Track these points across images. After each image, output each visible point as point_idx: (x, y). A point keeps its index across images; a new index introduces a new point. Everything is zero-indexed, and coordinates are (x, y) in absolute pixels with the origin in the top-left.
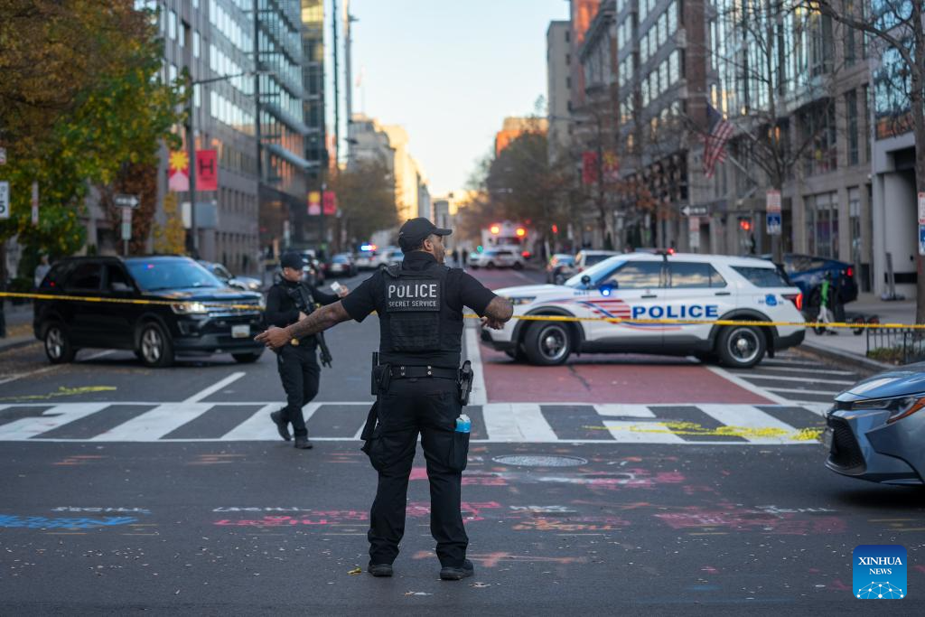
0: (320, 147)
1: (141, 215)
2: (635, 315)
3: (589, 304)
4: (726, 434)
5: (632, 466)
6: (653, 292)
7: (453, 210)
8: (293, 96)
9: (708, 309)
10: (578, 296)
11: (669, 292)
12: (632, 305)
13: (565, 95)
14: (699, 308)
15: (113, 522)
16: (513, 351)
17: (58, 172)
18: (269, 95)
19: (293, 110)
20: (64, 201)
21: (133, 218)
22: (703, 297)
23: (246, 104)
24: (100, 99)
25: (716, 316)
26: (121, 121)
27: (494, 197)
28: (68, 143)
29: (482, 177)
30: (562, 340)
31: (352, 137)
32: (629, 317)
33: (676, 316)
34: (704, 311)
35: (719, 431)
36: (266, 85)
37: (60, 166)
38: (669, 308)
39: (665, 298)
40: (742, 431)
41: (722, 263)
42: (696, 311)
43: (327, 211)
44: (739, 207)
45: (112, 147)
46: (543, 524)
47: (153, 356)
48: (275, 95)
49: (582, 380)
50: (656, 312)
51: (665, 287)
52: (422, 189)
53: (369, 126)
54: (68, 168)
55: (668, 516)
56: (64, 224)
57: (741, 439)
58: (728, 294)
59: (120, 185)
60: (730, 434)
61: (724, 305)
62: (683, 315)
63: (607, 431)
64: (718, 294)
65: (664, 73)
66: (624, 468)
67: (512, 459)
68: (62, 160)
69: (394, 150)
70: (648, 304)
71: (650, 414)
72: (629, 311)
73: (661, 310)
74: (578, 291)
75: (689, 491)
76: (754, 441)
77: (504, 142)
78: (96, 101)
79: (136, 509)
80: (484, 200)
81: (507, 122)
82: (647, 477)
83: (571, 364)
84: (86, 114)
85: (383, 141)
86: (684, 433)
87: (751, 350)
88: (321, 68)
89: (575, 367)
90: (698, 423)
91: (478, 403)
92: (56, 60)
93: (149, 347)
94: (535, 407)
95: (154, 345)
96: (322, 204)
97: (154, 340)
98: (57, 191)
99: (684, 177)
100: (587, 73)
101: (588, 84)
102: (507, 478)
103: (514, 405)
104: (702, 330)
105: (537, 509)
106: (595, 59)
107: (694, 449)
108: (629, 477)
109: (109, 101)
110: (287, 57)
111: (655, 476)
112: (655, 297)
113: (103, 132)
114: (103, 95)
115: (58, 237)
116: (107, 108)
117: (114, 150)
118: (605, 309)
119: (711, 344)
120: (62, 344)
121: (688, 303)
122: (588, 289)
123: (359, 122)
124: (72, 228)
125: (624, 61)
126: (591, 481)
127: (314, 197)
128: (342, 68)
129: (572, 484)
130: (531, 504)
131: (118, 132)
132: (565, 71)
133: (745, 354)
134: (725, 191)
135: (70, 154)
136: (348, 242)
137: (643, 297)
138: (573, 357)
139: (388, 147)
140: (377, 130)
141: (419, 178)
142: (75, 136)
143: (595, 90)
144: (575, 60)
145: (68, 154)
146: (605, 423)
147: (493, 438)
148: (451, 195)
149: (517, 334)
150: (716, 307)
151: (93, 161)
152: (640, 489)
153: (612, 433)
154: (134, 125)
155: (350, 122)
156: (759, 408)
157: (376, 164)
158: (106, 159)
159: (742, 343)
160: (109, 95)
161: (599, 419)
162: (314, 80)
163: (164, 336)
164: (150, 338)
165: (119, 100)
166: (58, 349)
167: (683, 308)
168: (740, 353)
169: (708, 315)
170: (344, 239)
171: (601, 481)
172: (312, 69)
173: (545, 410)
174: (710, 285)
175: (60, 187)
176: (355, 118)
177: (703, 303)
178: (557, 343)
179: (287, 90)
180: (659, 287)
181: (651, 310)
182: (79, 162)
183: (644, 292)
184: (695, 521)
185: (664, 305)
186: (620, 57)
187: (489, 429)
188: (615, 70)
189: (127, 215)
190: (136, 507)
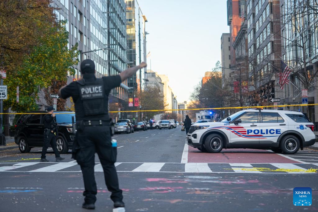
0: (134, 82)
1: (61, 102)
2: (248, 134)
3: (230, 128)
4: (280, 171)
5: (239, 179)
6: (255, 124)
7: (186, 108)
8: (123, 62)
9: (277, 130)
10: (226, 126)
11: (261, 124)
12: (247, 129)
13: (228, 62)
14: (274, 130)
15: (27, 191)
16: (200, 147)
17: (27, 82)
18: (114, 61)
19: (123, 68)
20: (29, 94)
21: (57, 103)
22: (275, 126)
23: (105, 64)
24: (43, 55)
25: (280, 133)
26: (52, 63)
27: (201, 101)
28: (30, 71)
29: (197, 94)
30: (219, 143)
31: (146, 78)
32: (246, 134)
33: (264, 133)
34: (275, 132)
35: (277, 170)
36: (113, 57)
37: (28, 80)
38: (261, 130)
39: (260, 126)
40: (287, 170)
41: (283, 113)
42: (272, 132)
43: (135, 105)
44: (294, 100)
45: (48, 73)
46: (198, 192)
47: (60, 149)
48: (116, 61)
49: (226, 156)
50: (256, 132)
51: (260, 122)
52: (174, 100)
53: (153, 74)
54: (31, 81)
55: (249, 191)
56: (29, 103)
57: (285, 172)
58: (285, 125)
59: (53, 90)
60: (281, 171)
61: (283, 129)
62: (267, 133)
63: (233, 170)
64: (280, 125)
65: (265, 51)
66: (236, 179)
67: (192, 177)
68: (28, 78)
69: (163, 84)
70: (253, 129)
71: (251, 166)
72: (246, 132)
73: (258, 131)
74: (226, 124)
75: (260, 184)
76: (290, 173)
77: (205, 81)
78: (41, 55)
79: (38, 188)
80: (197, 103)
81: (206, 73)
82: (244, 181)
83: (223, 152)
84: (38, 61)
85: (159, 81)
86: (263, 170)
87: (294, 147)
88: (135, 51)
89: (224, 153)
90: (269, 168)
91: (184, 163)
92: (22, 32)
93: (58, 146)
94: (207, 164)
95: (60, 145)
96: (133, 103)
97: (60, 143)
98: (27, 90)
99: (273, 91)
100: (236, 52)
101: (237, 57)
102: (188, 181)
103: (197, 163)
104: (274, 139)
105: (197, 189)
106: (239, 47)
107: (266, 175)
108: (237, 181)
109: (46, 55)
110: (121, 46)
111: (247, 181)
112: (256, 126)
113: (45, 68)
114: (44, 53)
115: (27, 108)
116: (46, 58)
117: (49, 75)
118: (236, 131)
119: (278, 144)
120: (25, 145)
121: (269, 129)
122: (230, 123)
123: (149, 73)
124: (33, 104)
125: (250, 47)
126: (221, 182)
127: (131, 100)
128: (142, 52)
129: (214, 183)
130: (195, 187)
131: (50, 67)
132: (228, 53)
133: (291, 148)
134: (289, 95)
135: (31, 76)
136: (144, 118)
137: (251, 126)
138: (224, 150)
139: (161, 83)
140: (157, 76)
141: (173, 95)
142: (33, 69)
143: (240, 59)
144: (232, 48)
145: (30, 76)
146: (232, 168)
147: (186, 172)
148: (185, 102)
149: (202, 140)
150: (280, 130)
151: (41, 79)
152: (241, 184)
153: (234, 170)
154: (57, 65)
155: (146, 73)
156: (294, 164)
157: (155, 89)
158: (46, 78)
159: (290, 144)
160: (47, 53)
161: (231, 167)
162: (131, 56)
163: (64, 141)
164: (59, 142)
165: (51, 55)
166: (24, 147)
167: (267, 130)
168: (290, 148)
169: (277, 133)
170: (142, 117)
171: (225, 182)
172: (131, 51)
173: (209, 165)
174: (277, 121)
175: (28, 89)
176: (147, 72)
177: (275, 128)
178: (218, 144)
179: (120, 59)
180: (258, 122)
181: (255, 131)
182: (35, 79)
183: (251, 124)
184: (260, 192)
185: (259, 129)
186: (249, 46)
187: (186, 169)
188: (247, 51)
189: (55, 101)
190: (37, 187)
